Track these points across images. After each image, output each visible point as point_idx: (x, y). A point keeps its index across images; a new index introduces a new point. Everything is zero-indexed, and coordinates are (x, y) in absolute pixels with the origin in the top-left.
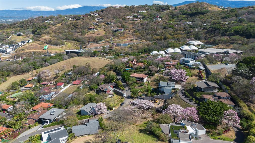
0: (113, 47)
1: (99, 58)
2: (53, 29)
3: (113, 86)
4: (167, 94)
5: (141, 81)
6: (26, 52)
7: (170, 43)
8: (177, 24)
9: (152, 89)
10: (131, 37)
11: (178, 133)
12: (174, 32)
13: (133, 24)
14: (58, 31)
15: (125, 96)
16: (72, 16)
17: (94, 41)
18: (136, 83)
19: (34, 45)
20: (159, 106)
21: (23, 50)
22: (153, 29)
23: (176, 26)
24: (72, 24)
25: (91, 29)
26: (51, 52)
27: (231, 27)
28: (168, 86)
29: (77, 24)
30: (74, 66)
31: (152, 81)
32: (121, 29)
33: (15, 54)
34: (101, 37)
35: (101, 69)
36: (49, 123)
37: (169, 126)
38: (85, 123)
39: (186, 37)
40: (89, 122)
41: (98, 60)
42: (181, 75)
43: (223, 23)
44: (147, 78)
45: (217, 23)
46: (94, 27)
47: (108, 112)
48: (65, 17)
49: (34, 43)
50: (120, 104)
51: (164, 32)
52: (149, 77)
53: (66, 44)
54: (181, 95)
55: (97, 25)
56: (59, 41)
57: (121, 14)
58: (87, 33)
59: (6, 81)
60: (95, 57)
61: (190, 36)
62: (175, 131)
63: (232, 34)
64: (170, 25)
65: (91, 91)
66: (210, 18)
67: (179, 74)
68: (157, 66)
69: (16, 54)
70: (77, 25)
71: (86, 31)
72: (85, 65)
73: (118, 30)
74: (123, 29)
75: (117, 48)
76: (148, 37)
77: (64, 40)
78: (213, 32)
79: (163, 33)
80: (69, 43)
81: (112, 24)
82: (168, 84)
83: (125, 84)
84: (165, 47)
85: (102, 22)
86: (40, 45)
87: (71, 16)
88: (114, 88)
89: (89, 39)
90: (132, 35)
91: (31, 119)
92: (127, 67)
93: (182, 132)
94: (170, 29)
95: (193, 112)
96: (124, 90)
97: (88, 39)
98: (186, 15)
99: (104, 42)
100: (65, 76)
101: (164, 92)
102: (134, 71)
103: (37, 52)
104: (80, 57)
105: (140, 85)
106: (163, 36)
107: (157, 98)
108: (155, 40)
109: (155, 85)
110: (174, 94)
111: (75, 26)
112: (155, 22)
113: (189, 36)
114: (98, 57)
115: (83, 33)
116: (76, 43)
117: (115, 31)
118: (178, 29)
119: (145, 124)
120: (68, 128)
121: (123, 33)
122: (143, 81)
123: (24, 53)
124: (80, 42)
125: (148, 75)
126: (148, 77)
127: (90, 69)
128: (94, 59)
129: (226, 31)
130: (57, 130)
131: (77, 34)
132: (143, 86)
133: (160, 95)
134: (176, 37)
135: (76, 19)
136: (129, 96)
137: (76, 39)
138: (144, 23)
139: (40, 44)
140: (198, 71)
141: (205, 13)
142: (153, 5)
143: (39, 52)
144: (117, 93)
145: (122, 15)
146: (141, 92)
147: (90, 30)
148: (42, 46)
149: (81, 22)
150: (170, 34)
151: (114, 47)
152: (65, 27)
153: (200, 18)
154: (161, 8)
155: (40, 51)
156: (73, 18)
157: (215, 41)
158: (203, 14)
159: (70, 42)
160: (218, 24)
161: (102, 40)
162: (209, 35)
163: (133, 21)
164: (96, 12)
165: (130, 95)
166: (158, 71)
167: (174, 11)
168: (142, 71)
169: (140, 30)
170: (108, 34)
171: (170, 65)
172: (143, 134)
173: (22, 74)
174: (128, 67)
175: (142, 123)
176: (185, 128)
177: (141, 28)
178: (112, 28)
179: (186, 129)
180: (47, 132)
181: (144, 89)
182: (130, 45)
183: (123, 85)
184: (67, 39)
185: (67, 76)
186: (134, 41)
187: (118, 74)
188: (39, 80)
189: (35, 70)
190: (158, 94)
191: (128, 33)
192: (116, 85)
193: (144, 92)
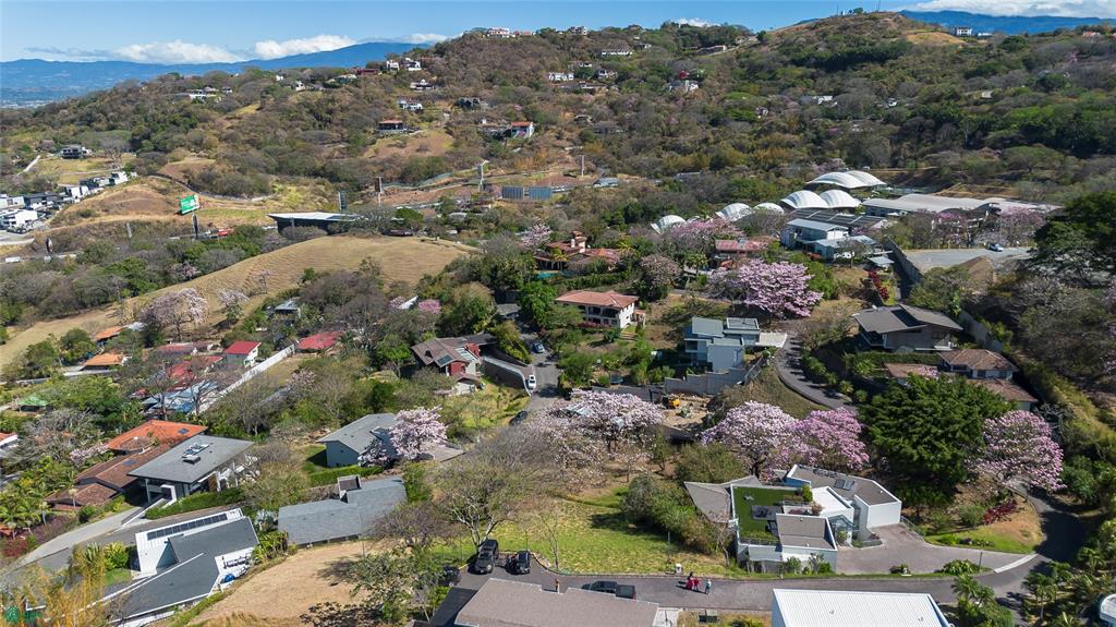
0: (487, 203)
1: (423, 241)
2: (224, 129)
3: (480, 347)
4: (721, 369)
5: (606, 321)
6: (101, 224)
7: (738, 184)
8: (769, 105)
9: (654, 353)
10: (567, 162)
11: (769, 517)
12: (758, 136)
13: (575, 106)
14: (246, 138)
15: (530, 385)
16: (307, 73)
17: (402, 179)
18: (585, 332)
19: (134, 194)
20: (683, 421)
21: (86, 215)
22: (664, 125)
23: (765, 111)
24: (306, 105)
25: (392, 126)
26: (210, 225)
27: (1005, 112)
28: (726, 335)
29: (330, 105)
30: (308, 275)
31: (655, 323)
32: (524, 128)
33: (49, 230)
34: (436, 160)
35: (429, 277)
36: (174, 500)
37: (728, 490)
38: (342, 493)
39: (806, 157)
40: (359, 487)
41: (417, 249)
42: (788, 286)
43: (970, 96)
44: (630, 310)
45: (942, 94)
46: (405, 118)
47: (453, 452)
48: (278, 78)
49: (136, 188)
50: (508, 419)
51: (711, 136)
52: (641, 303)
53: (281, 190)
54: (786, 373)
55: (418, 111)
56: (247, 179)
57: (522, 63)
58: (374, 143)
59: (4, 343)
60: (404, 235)
61: (828, 153)
62: (755, 508)
63: (1012, 139)
64: (738, 110)
65: (379, 370)
66: (914, 75)
67: (777, 282)
68: (679, 258)
69: (53, 233)
70: (330, 112)
71: (370, 138)
72: (357, 269)
73: (508, 133)
74: (531, 127)
75: (503, 205)
76: (643, 158)
77: (268, 172)
78: (928, 133)
79: (706, 140)
80: (294, 188)
81: (485, 105)
82: (725, 327)
83: (533, 336)
84: (715, 201)
85: (440, 98)
86: (161, 196)
87: (302, 70)
88: (481, 354)
89: (382, 171)
90: (571, 152)
91: (93, 485)
92: (543, 266)
93: (791, 512)
94: (740, 124)
95: (841, 426)
96: (528, 362)
97: (375, 169)
98: (808, 67)
99: (447, 184)
100: (267, 317)
101: (711, 364)
102: (576, 283)
103: (149, 223)
104: (338, 238)
105: (599, 337)
106: (706, 152)
107: (677, 392)
108: (673, 174)
109: (670, 337)
110: (756, 369)
111: (321, 116)
112: (673, 99)
113: (823, 153)
114: (416, 238)
115: (354, 145)
116: (322, 188)
117: (498, 137)
118: (772, 123)
119: (619, 494)
120: (261, 515)
121: (532, 145)
122: (617, 322)
123: (88, 227)
124: (341, 185)
125: (636, 298)
126: (637, 304)
127: (381, 284)
128: (396, 243)
129: (985, 128)
130: (208, 521)
131: (327, 150)
132: (616, 344)
133: (690, 374)
134: (765, 157)
135: (326, 86)
136: (550, 387)
137: (323, 168)
138: (624, 102)
139: (162, 191)
140: (865, 275)
141: (890, 58)
142: (664, 26)
143: (156, 224)
144: (497, 375)
145: (525, 66)
146: (606, 368)
147: (385, 132)
148: (171, 198)
149: (344, 97)
150: (740, 148)
151: (491, 202)
152: (275, 117)
153: (868, 76)
154: (700, 37)
155: (164, 218)
156: (313, 81)
157: (936, 172)
158: (881, 58)
159: (296, 183)
160: (948, 99)
161: (440, 172)
162: (911, 148)
163: (574, 95)
164: (414, 57)
165: (554, 382)
166: (685, 279)
167: (755, 51)
168: (608, 283)
169: (606, 130)
170: (463, 148)
171: (735, 252)
172: (608, 531)
173: (76, 315)
174: (548, 267)
175: (606, 492)
176: (803, 496)
177: (609, 123)
178: (484, 122)
179: (807, 499)
180: (160, 534)
181: (619, 356)
182: (560, 196)
183: (524, 343)
184: (286, 170)
185: (276, 317)
186: (582, 177)
187: (500, 298)
188: (150, 337)
189: (134, 295)
190: (680, 374)
191: (555, 146)
192: (492, 340)
193: (617, 367)
